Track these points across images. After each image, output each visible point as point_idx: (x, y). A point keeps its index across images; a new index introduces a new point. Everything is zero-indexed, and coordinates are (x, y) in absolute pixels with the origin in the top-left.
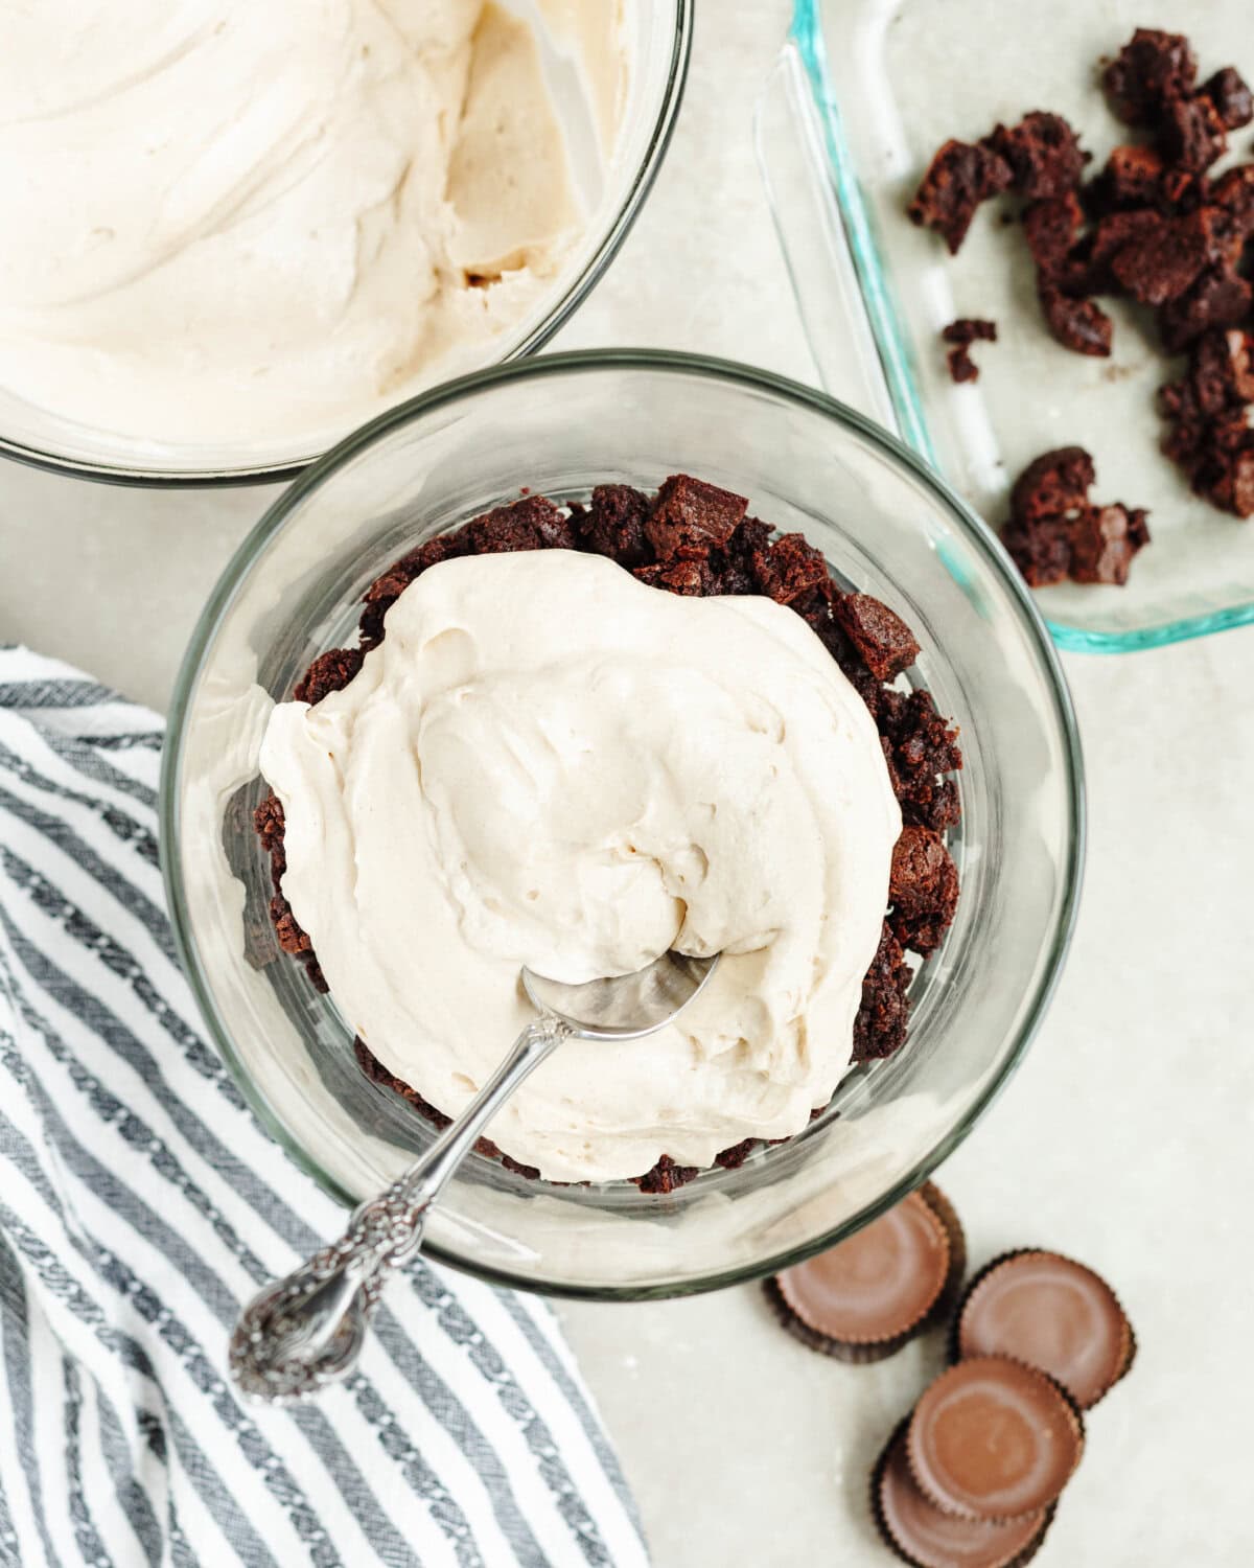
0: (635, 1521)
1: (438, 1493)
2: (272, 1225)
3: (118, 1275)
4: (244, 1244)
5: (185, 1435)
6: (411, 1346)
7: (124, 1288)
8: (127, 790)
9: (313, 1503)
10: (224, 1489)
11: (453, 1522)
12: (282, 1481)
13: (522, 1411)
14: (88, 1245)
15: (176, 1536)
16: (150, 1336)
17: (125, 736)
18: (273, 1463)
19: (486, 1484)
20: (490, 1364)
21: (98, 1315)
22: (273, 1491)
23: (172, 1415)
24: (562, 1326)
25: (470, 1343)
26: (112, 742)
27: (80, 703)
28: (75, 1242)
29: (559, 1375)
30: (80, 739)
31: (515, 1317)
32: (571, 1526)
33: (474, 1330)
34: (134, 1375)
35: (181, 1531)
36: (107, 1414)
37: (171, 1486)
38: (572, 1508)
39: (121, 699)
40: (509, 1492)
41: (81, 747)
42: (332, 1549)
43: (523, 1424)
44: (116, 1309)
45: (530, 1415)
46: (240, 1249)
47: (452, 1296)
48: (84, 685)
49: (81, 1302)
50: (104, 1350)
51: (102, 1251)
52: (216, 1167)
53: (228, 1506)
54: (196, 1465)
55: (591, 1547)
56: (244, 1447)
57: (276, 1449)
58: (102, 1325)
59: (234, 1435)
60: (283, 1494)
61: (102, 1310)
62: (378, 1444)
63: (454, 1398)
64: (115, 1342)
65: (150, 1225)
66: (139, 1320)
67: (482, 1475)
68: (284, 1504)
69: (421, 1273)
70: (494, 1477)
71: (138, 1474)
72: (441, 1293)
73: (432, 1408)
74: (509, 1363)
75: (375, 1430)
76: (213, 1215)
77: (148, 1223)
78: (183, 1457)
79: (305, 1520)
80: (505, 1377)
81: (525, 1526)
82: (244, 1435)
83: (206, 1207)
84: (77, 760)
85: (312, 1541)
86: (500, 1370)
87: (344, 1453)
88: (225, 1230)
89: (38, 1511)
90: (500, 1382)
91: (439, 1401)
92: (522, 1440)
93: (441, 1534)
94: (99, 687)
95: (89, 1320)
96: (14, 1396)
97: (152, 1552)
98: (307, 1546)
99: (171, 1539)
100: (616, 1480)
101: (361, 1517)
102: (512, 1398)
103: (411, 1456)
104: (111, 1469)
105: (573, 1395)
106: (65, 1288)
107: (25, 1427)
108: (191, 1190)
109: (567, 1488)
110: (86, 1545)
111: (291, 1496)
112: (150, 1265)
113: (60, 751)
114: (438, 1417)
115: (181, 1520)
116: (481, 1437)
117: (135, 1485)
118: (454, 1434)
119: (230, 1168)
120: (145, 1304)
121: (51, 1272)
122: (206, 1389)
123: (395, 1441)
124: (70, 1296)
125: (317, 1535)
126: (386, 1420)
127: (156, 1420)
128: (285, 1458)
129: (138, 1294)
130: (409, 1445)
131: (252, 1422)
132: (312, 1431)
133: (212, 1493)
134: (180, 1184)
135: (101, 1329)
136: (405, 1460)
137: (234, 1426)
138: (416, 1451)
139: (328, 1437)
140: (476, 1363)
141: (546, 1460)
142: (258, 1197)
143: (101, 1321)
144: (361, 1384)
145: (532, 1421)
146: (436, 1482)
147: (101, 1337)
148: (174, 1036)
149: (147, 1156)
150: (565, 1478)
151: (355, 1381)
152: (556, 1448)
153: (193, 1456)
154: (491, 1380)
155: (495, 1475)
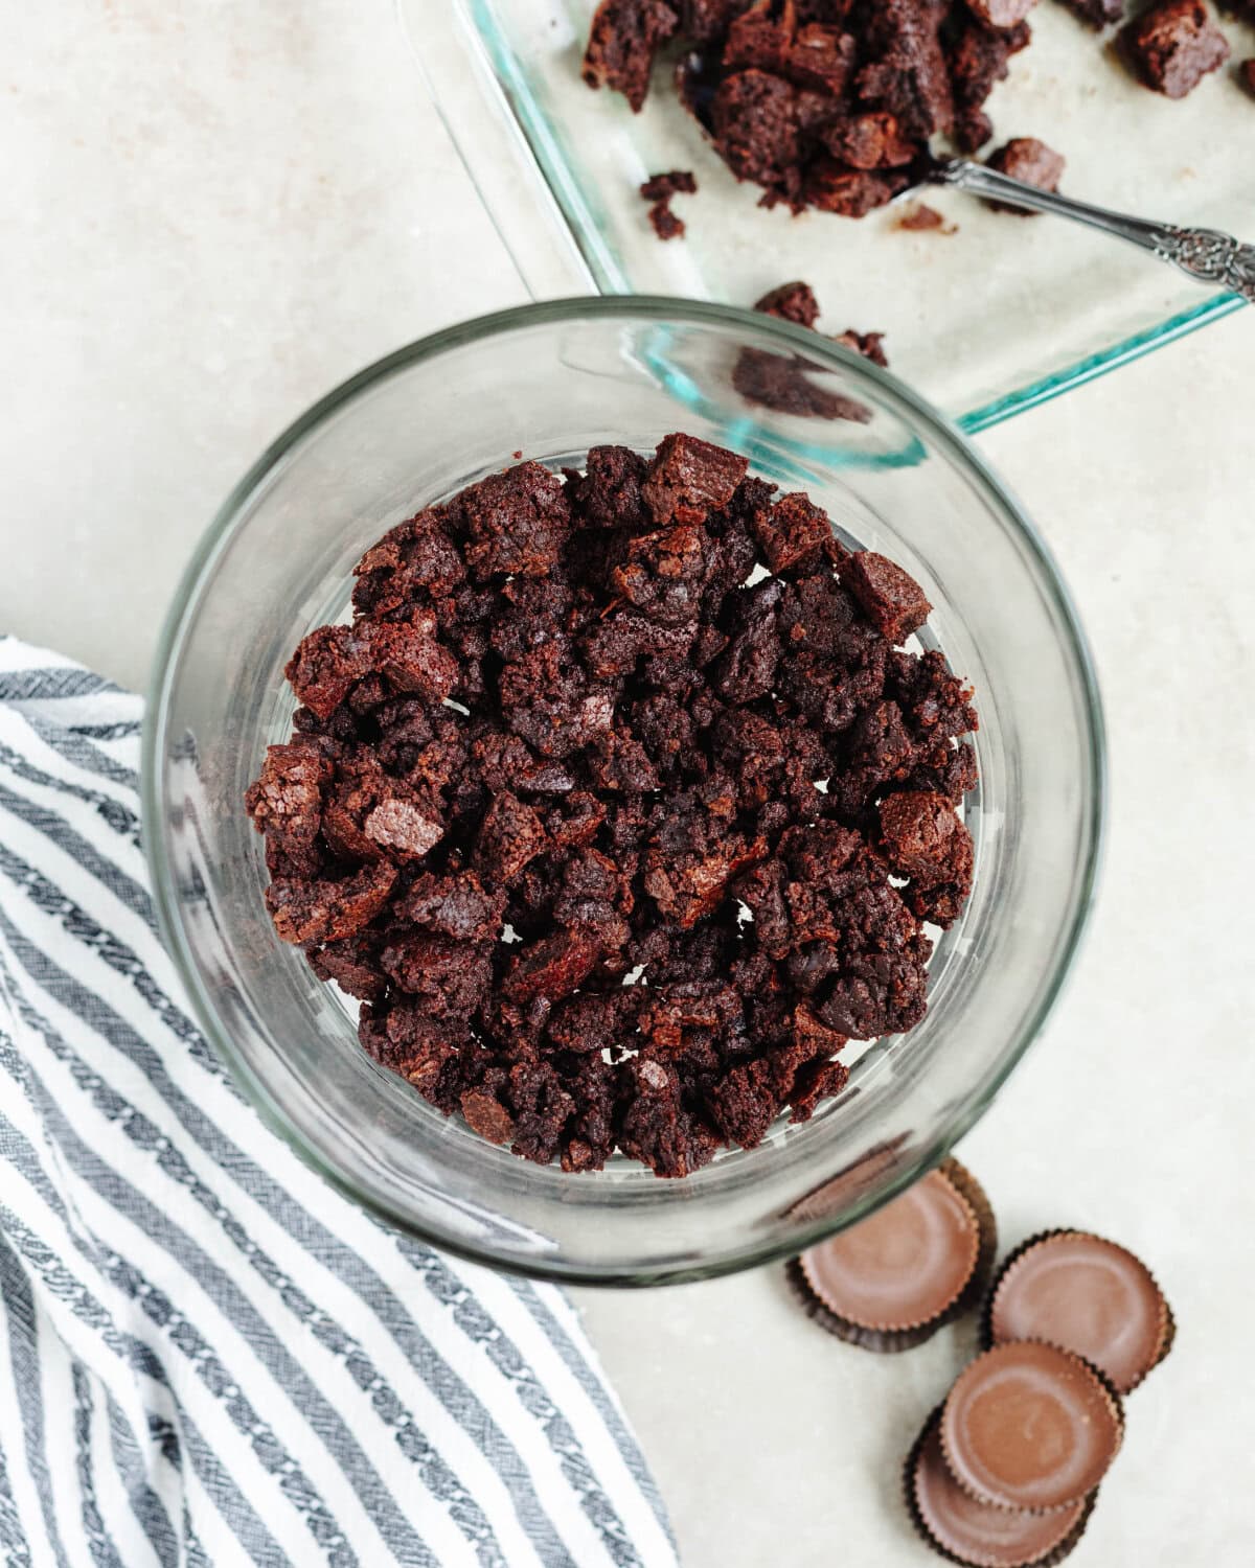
0: (663, 1519)
1: (458, 1495)
2: (282, 1224)
3: (128, 1280)
4: (255, 1244)
5: (198, 1440)
6: (426, 1343)
7: (133, 1292)
8: (121, 781)
9: (330, 1507)
10: (240, 1496)
11: (474, 1524)
12: (299, 1487)
13: (541, 1407)
14: (93, 1247)
15: (192, 1544)
16: (161, 1340)
17: (118, 725)
18: (289, 1467)
19: (507, 1484)
20: (508, 1361)
21: (106, 1319)
22: (289, 1496)
23: (185, 1420)
24: (581, 1321)
25: (488, 1339)
26: (105, 732)
27: (72, 692)
28: (80, 1245)
29: (580, 1370)
30: (72, 730)
31: (533, 1312)
32: (597, 1526)
33: (491, 1326)
34: (145, 1380)
35: (196, 1539)
36: (118, 1421)
37: (186, 1493)
38: (597, 1506)
39: (113, 687)
40: (532, 1492)
41: (75, 737)
42: (351, 1553)
43: (544, 1422)
44: (125, 1313)
45: (551, 1412)
46: (251, 1248)
47: (468, 1291)
48: (78, 673)
49: (87, 1306)
50: (113, 1355)
51: (111, 1254)
52: (223, 1165)
53: (244, 1512)
54: (211, 1471)
55: (617, 1545)
56: (259, 1452)
57: (292, 1453)
58: (111, 1329)
59: (249, 1439)
60: (299, 1498)
61: (109, 1314)
62: (395, 1445)
63: (472, 1396)
64: (124, 1347)
65: (158, 1226)
66: (149, 1322)
67: (503, 1475)
68: (301, 1509)
69: (434, 1268)
70: (516, 1476)
71: (152, 1482)
72: (457, 1289)
73: (450, 1407)
74: (528, 1360)
75: (392, 1431)
76: (222, 1214)
77: (157, 1224)
78: (197, 1462)
79: (322, 1524)
80: (524, 1373)
81: (549, 1526)
82: (259, 1439)
83: (215, 1206)
84: (68, 752)
85: (330, 1546)
86: (519, 1366)
87: (361, 1454)
88: (234, 1229)
89: (51, 1522)
90: (520, 1379)
91: (457, 1400)
92: (543, 1437)
93: (462, 1536)
94: (91, 676)
95: (96, 1325)
96: (23, 1405)
97: (168, 1559)
98: (326, 1552)
99: (186, 1547)
100: (642, 1477)
101: (379, 1521)
102: (532, 1394)
103: (428, 1457)
104: (124, 1477)
105: (595, 1391)
106: (70, 1292)
107: (35, 1436)
108: (199, 1189)
109: (591, 1487)
110: (100, 1555)
111: (308, 1501)
112: (160, 1268)
113: (52, 742)
114: (456, 1416)
115: (196, 1528)
116: (502, 1436)
117: (150, 1492)
118: (474, 1433)
119: (237, 1164)
120: (155, 1308)
121: (56, 1276)
122: (219, 1394)
123: (413, 1442)
124: (76, 1300)
125: (335, 1540)
126: (403, 1420)
127: (170, 1426)
128: (301, 1461)
129: (147, 1297)
130: (426, 1445)
131: (266, 1425)
132: (328, 1433)
133: (227, 1500)
134: (188, 1183)
135: (109, 1334)
136: (423, 1461)
137: (248, 1430)
138: (433, 1451)
139: (344, 1439)
140: (493, 1359)
141: (570, 1458)
142: (266, 1195)
143: (109, 1325)
144: (377, 1384)
145: (553, 1418)
146: (455, 1483)
147: (109, 1341)
148: (178, 1033)
149: (153, 1155)
150: (589, 1476)
151: (370, 1381)
152: (579, 1445)
153: (207, 1461)
154: (509, 1377)
155: (517, 1475)
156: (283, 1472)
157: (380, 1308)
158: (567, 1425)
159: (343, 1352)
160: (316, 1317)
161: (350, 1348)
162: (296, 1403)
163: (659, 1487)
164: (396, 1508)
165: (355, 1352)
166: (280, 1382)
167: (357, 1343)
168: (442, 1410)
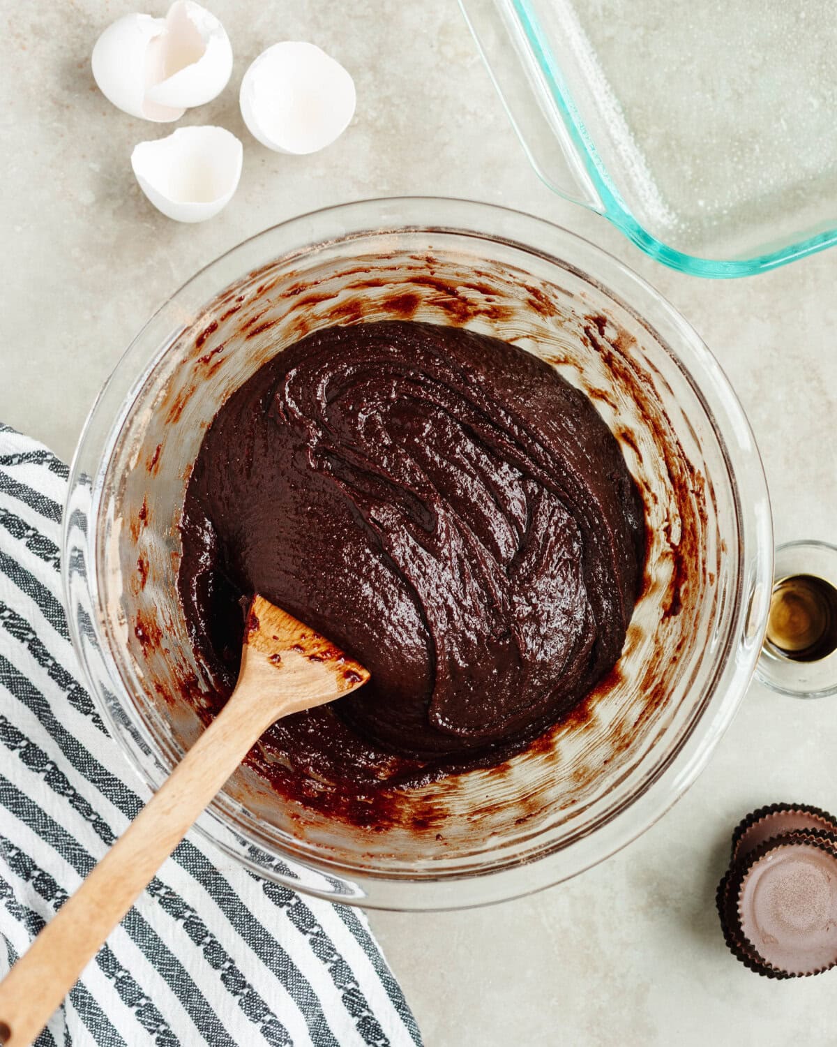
1: (268, 1018)
3: (23, 866)
6: (244, 908)
7: (27, 876)
9: (173, 1030)
10: (107, 1023)
11: (280, 1039)
12: (150, 1016)
16: (48, 910)
18: (143, 1002)
19: (303, 1011)
20: (304, 921)
21: (9, 892)
22: (143, 1023)
25: (289, 905)
33: (291, 895)
40: (322, 1017)
43: (329, 965)
44: (22, 889)
45: (335, 958)
51: (12, 847)
52: (93, 781)
53: (110, 1034)
56: (120, 990)
57: (146, 992)
58: (12, 900)
59: (113, 981)
60: (150, 1024)
61: (10, 888)
62: (221, 984)
63: (278, 946)
66: (39, 898)
68: (152, 1032)
70: (309, 1004)
73: (261, 955)
74: (319, 919)
75: (219, 973)
76: (93, 817)
77: (45, 826)
80: (315, 930)
82: (120, 980)
83: (88, 812)
86: (312, 924)
88: (102, 828)
90: (313, 934)
91: (266, 949)
92: (329, 977)
100: (401, 1006)
102: (321, 945)
103: (246, 991)
105: (367, 944)
108: (76, 800)
109: (365, 1014)
111: (158, 1026)
112: (47, 857)
114: (265, 961)
116: (300, 975)
118: (279, 974)
119: (104, 780)
120: (43, 887)
123: (234, 980)
126: (227, 965)
128: (152, 998)
129: (37, 879)
130: (244, 982)
131: (126, 971)
132: (172, 976)
133: (97, 1025)
134: (68, 795)
135: (10, 902)
136: (242, 994)
137: (113, 974)
138: (249, 986)
139: (183, 980)
140: (293, 919)
141: (349, 992)
142: (125, 802)
143: (10, 896)
144: (208, 940)
145: (336, 963)
146: (265, 1009)
147: (10, 908)
148: (60, 684)
149: (43, 775)
150: (364, 1006)
151: (203, 937)
152: (357, 984)
153: (83, 997)
154: (305, 933)
155: (311, 1004)
156: (139, 1005)
157: (210, 884)
158: (347, 968)
159: (183, 917)
160: (162, 892)
161: (188, 914)
162: (147, 955)
163: (414, 1014)
164: (222, 1029)
165: (191, 916)
166: (136, 940)
167: (193, 910)
168: (256, 957)
